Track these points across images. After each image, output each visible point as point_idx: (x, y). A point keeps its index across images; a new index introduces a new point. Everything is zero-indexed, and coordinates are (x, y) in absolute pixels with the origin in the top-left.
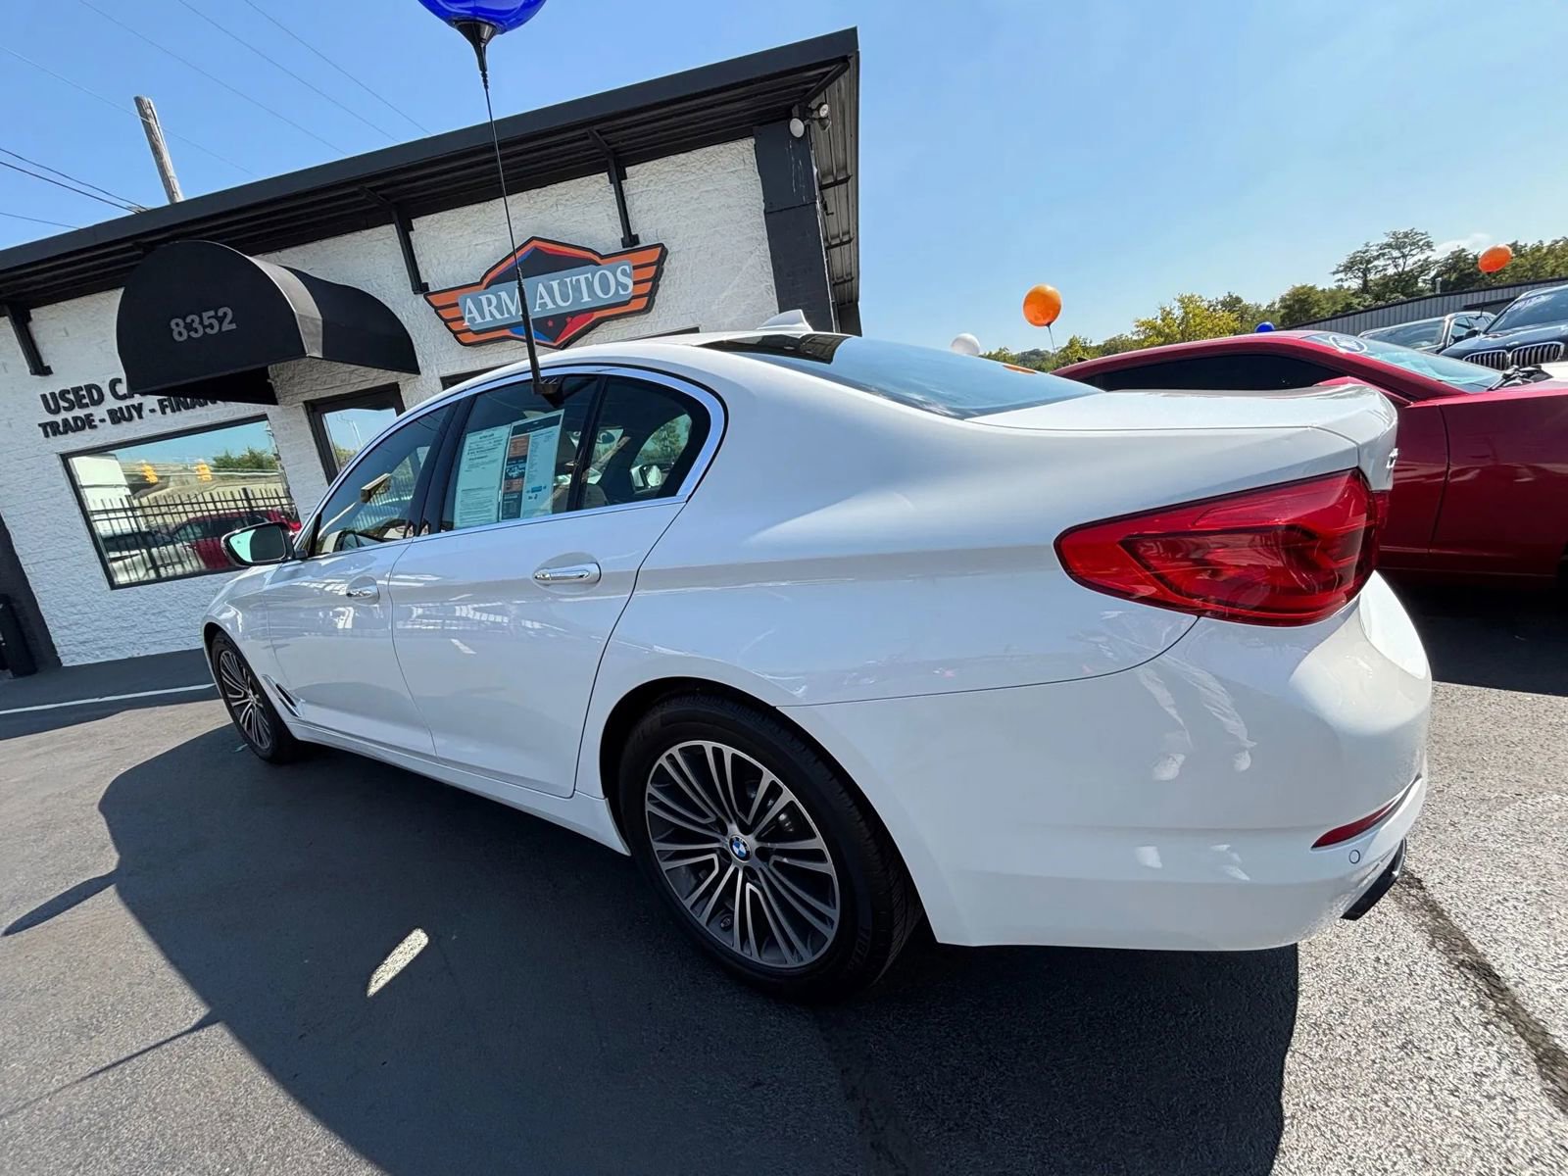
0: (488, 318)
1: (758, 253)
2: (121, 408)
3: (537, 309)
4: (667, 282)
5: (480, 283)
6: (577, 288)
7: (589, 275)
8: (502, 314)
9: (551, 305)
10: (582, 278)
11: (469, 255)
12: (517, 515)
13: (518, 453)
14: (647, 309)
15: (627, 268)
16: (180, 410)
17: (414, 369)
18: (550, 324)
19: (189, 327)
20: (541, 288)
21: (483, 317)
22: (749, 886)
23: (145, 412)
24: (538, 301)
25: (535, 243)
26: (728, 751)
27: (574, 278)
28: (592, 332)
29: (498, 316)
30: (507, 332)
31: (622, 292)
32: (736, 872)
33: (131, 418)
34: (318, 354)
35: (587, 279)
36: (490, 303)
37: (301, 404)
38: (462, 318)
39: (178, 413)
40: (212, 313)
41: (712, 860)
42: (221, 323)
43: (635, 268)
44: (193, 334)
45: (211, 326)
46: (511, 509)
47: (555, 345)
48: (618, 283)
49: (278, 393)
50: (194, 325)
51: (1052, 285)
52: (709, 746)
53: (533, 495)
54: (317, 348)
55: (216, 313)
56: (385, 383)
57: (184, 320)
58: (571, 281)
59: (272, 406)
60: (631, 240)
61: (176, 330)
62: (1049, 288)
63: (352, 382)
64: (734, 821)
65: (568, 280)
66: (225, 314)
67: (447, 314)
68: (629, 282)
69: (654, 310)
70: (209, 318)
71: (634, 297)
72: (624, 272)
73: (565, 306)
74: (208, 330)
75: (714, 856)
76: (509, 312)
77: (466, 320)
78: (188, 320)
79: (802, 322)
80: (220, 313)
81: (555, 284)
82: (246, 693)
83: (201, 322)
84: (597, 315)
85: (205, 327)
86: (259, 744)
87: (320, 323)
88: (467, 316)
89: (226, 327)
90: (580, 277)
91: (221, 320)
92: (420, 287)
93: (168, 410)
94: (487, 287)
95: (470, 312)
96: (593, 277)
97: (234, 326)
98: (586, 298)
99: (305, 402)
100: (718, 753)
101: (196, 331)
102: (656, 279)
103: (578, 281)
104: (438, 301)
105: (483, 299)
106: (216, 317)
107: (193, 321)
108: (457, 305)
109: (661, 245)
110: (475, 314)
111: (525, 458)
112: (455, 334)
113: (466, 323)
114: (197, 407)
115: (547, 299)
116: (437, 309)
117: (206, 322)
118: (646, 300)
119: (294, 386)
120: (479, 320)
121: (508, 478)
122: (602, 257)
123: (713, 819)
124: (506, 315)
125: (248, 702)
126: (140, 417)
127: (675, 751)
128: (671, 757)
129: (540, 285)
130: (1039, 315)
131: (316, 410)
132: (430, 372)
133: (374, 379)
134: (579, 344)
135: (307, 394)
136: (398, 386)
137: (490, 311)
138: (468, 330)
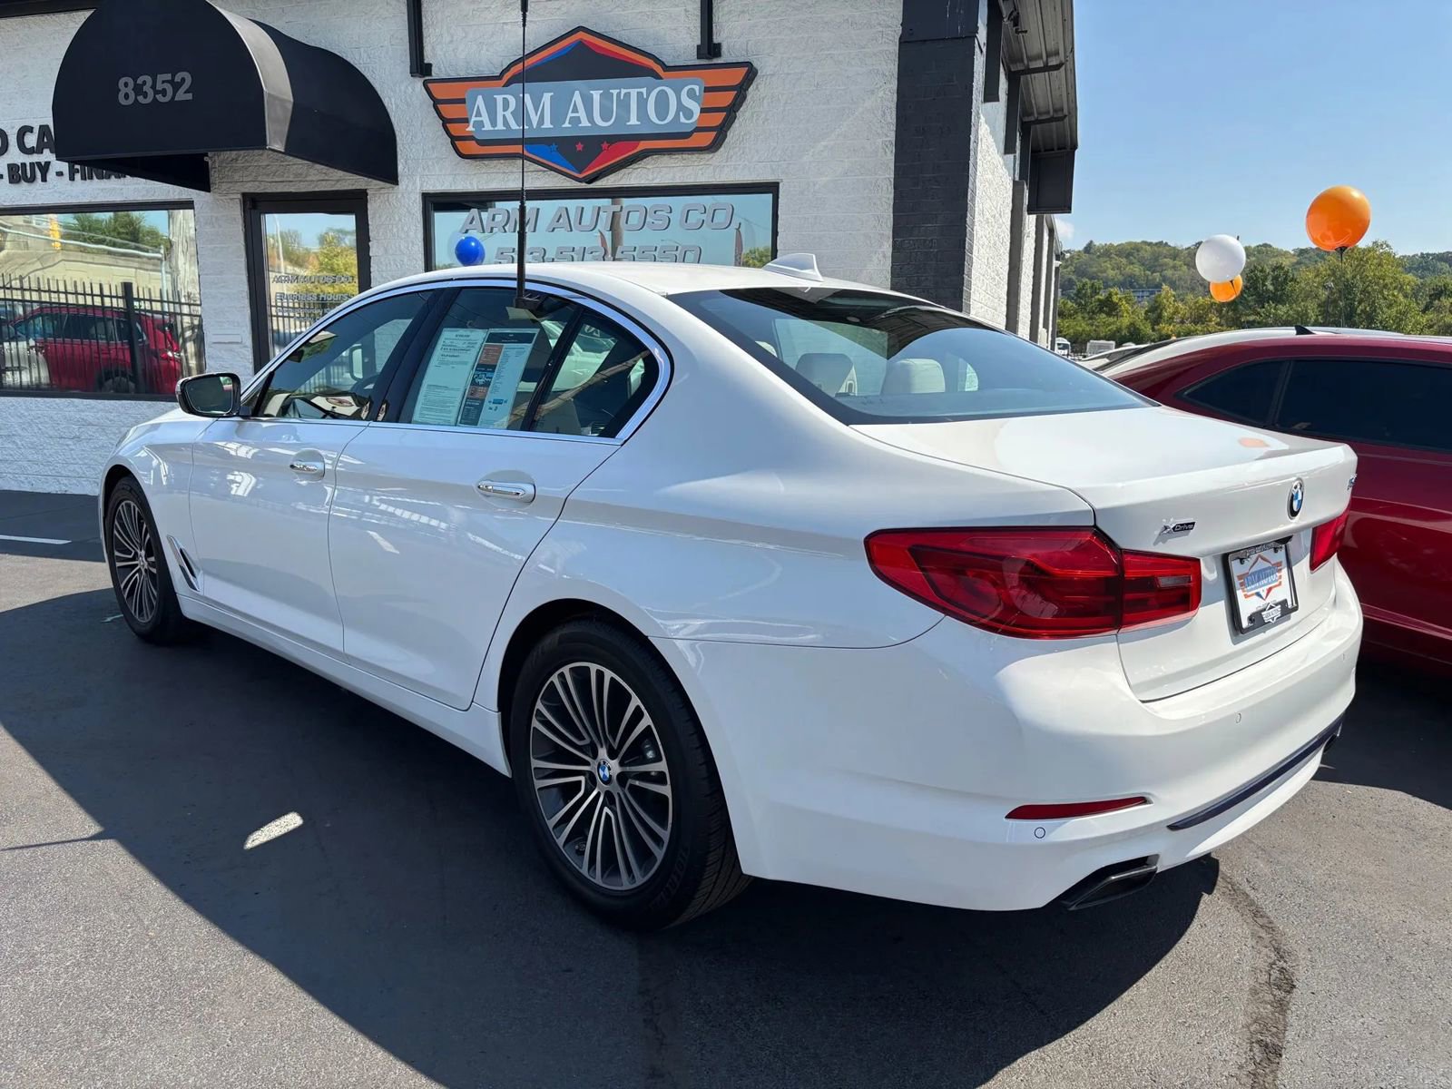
0: (500, 126)
1: (881, 94)
2: (24, 165)
3: (567, 125)
4: (748, 114)
5: (499, 77)
6: (624, 104)
7: (644, 90)
8: (520, 124)
9: (585, 123)
10: (634, 92)
11: (493, 35)
12: (474, 422)
13: (489, 361)
14: (714, 146)
15: (696, 88)
16: (91, 178)
17: (391, 176)
18: (580, 147)
19: (138, 90)
20: (577, 97)
21: (494, 123)
22: (606, 810)
23: (51, 175)
24: (570, 114)
25: (581, 35)
26: (608, 674)
27: (623, 91)
28: (635, 166)
29: (514, 126)
30: (518, 149)
31: (683, 120)
32: (598, 795)
33: (32, 180)
34: (280, 147)
35: (640, 94)
36: (506, 105)
37: (239, 196)
38: (466, 121)
39: (88, 181)
40: (168, 77)
41: (580, 782)
42: (176, 90)
43: (707, 90)
44: (140, 98)
45: (164, 92)
46: (471, 414)
47: (581, 176)
48: (680, 107)
49: (214, 176)
50: (145, 89)
51: (1359, 189)
52: (594, 667)
53: (494, 406)
54: (281, 142)
55: (173, 76)
56: (350, 188)
57: (135, 80)
58: (619, 94)
59: (203, 193)
60: (709, 48)
61: (123, 90)
62: (1356, 194)
63: (308, 179)
64: (604, 747)
65: (615, 92)
66: (183, 80)
67: (445, 110)
68: (696, 108)
69: (722, 149)
70: (163, 82)
71: (698, 129)
72: (691, 94)
73: (604, 125)
74: (159, 97)
75: (582, 778)
76: (528, 121)
77: (471, 123)
78: (140, 81)
79: (812, 268)
80: (178, 79)
81: (596, 95)
82: (136, 553)
83: (153, 87)
84: (643, 145)
85: (156, 92)
86: (137, 617)
87: (290, 107)
88: (473, 119)
89: (182, 96)
90: (631, 91)
91: (176, 86)
92: (420, 68)
93: (78, 176)
94: (507, 85)
95: (479, 114)
96: (648, 95)
97: (189, 96)
98: (633, 121)
99: (244, 195)
100: (600, 675)
101: (145, 95)
102: (731, 112)
103: (628, 95)
104: (441, 92)
105: (499, 98)
106: (171, 82)
107: (144, 83)
108: (463, 101)
109: (748, 64)
110: (485, 118)
111: (493, 367)
112: (454, 139)
113: (471, 128)
114: (113, 177)
115: (582, 114)
116: (436, 103)
117: (159, 87)
118: (716, 135)
119: (236, 171)
120: (488, 127)
121: (474, 383)
122: (667, 68)
123: (587, 741)
125: (137, 565)
126: (44, 179)
127: (566, 670)
128: (562, 676)
129: (577, 93)
130: (1330, 233)
131: (256, 205)
132: (410, 186)
133: (338, 181)
134: (613, 179)
135: (250, 184)
136: (367, 195)
137: (504, 116)
138: (471, 138)
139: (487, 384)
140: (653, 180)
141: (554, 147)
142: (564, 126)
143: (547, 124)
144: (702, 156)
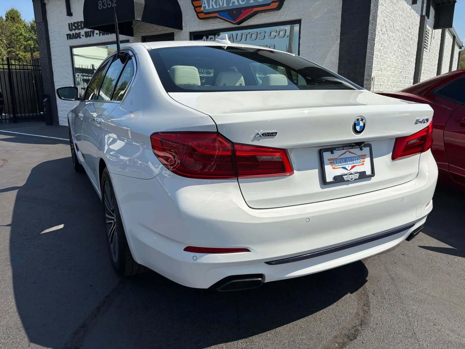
0: (211, 7)
2: (88, 31)
3: (231, 5)
8: (216, 6)
9: (236, 3)
14: (279, 8)
16: (104, 35)
17: (180, 27)
18: (235, 12)
19: (103, 4)
21: (209, 7)
23: (95, 34)
24: (232, 1)
28: (253, 17)
29: (215, 7)
30: (217, 15)
33: (90, 36)
34: (139, 19)
37: (141, 37)
38: (201, 6)
42: (112, 3)
44: (104, 7)
45: (109, 4)
49: (134, 32)
50: (105, 4)
54: (140, 17)
56: (170, 32)
57: (102, 1)
59: (132, 37)
61: (99, 5)
63: (159, 30)
69: (282, 9)
71: (272, 2)
73: (242, 4)
76: (219, 5)
77: (202, 7)
83: (107, 3)
84: (255, 9)
85: (107, 5)
87: (143, 6)
88: (203, 5)
89: (114, 5)
93: (101, 34)
95: (205, 4)
97: (116, 5)
98: (252, 1)
110: (206, 5)
112: (197, 13)
113: (202, 9)
114: (110, 34)
119: (140, 29)
124: (218, 7)
126: (93, 36)
131: (145, 40)
132: (186, 30)
133: (166, 30)
134: (246, 23)
135: (144, 33)
136: (174, 34)
137: (212, 3)
138: (202, 12)
140: (259, 22)
141: (227, 13)
142: (230, 5)
143: (225, 5)
144: (275, 12)
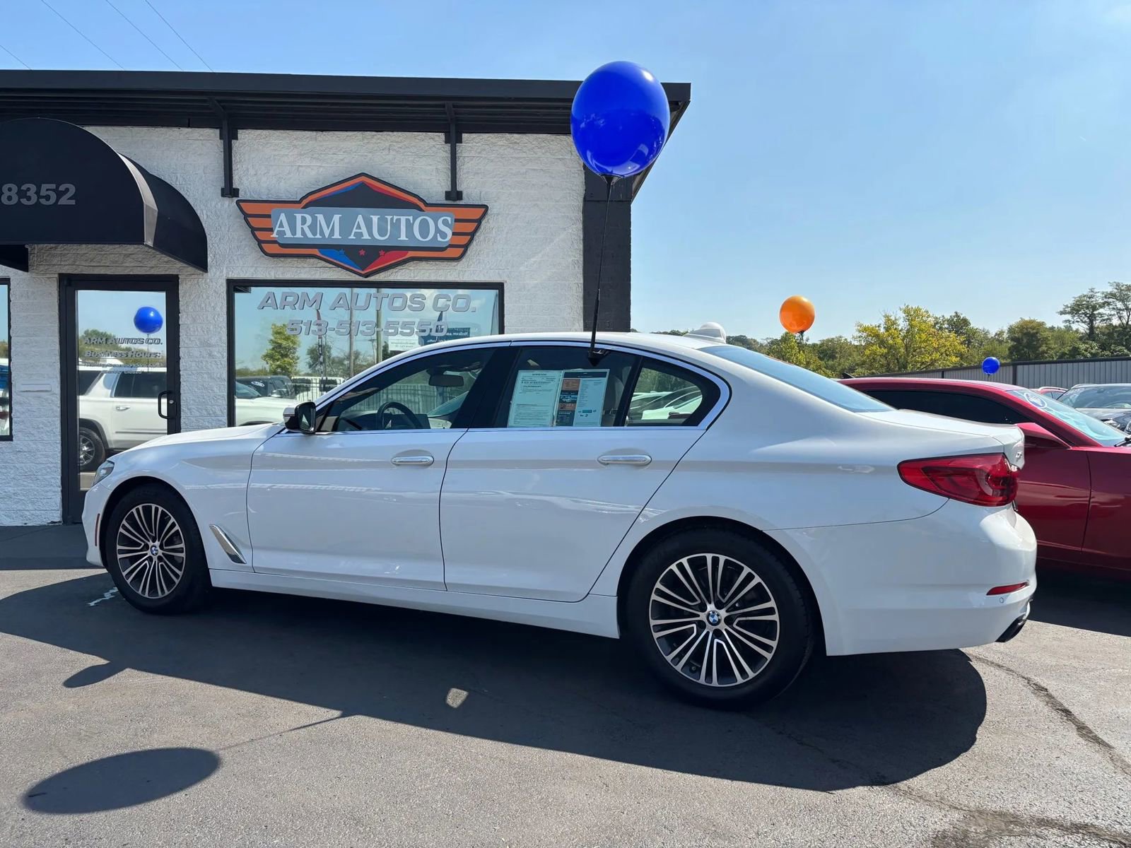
0: (299, 235)
1: (570, 231)
3: (352, 237)
4: (482, 238)
5: (300, 202)
6: (396, 226)
7: (411, 218)
8: (315, 234)
9: (366, 236)
10: (403, 219)
11: (289, 173)
12: (570, 424)
13: (570, 388)
14: (458, 259)
15: (449, 219)
17: (202, 266)
18: (362, 253)
19: (22, 194)
20: (360, 218)
21: (294, 232)
22: (716, 641)
24: (354, 230)
25: (363, 179)
26: (723, 558)
27: (395, 218)
28: (399, 267)
29: (310, 235)
30: (316, 252)
31: (439, 239)
32: (708, 633)
34: (150, 243)
35: (408, 220)
36: (304, 221)
37: (57, 276)
38: (271, 230)
40: (53, 186)
41: (693, 627)
42: (59, 197)
43: (457, 220)
44: (24, 201)
45: (48, 198)
46: (565, 418)
47: (363, 272)
48: (438, 230)
49: (32, 259)
50: (28, 194)
51: (806, 297)
52: (710, 556)
53: (585, 414)
54: (151, 240)
55: (57, 187)
56: (163, 273)
57: (19, 186)
58: (392, 219)
59: (21, 272)
60: (454, 195)
61: (6, 193)
62: (805, 300)
64: (713, 602)
65: (389, 218)
66: (67, 190)
67: (255, 222)
68: (449, 232)
69: (464, 260)
70: (47, 190)
71: (451, 246)
72: (445, 223)
73: (380, 239)
74: (43, 201)
75: (694, 625)
76: (322, 233)
77: (275, 231)
78: (24, 187)
80: (62, 188)
81: (375, 219)
83: (38, 193)
84: (411, 254)
85: (39, 197)
87: (156, 214)
88: (277, 229)
89: (64, 201)
90: (403, 218)
91: (60, 194)
92: (229, 191)
94: (304, 207)
95: (281, 225)
96: (414, 220)
97: (73, 202)
98: (403, 237)
99: (61, 275)
100: (715, 561)
101: (29, 199)
102: (472, 235)
103: (399, 220)
104: (249, 209)
105: (299, 216)
106: (55, 191)
107: (29, 189)
108: (269, 216)
109: (486, 207)
110: (286, 228)
111: (576, 393)
112: (260, 242)
113: (274, 235)
115: (364, 230)
116: (246, 216)
117: (43, 192)
118: (460, 249)
119: (54, 256)
120: (289, 234)
121: (561, 401)
122: (427, 205)
123: (699, 601)
124: (318, 236)
127: (684, 560)
128: (680, 564)
129: (360, 216)
131: (70, 285)
132: (218, 273)
133: (153, 267)
135: (67, 267)
136: (179, 278)
137: (302, 228)
138: (275, 242)
139: (574, 402)
140: (414, 277)
141: (342, 251)
142: (350, 238)
143: (337, 235)
144: (449, 263)
